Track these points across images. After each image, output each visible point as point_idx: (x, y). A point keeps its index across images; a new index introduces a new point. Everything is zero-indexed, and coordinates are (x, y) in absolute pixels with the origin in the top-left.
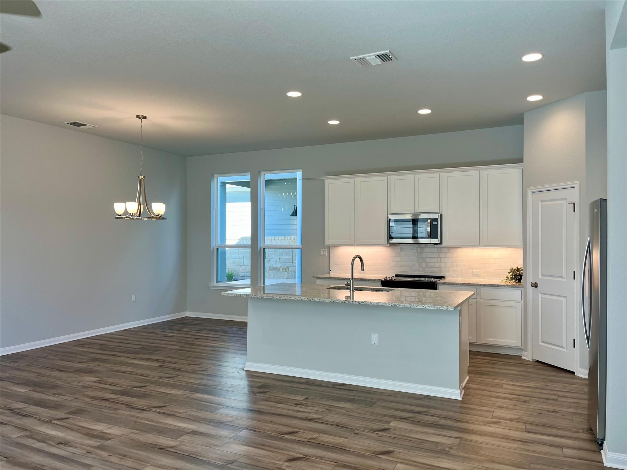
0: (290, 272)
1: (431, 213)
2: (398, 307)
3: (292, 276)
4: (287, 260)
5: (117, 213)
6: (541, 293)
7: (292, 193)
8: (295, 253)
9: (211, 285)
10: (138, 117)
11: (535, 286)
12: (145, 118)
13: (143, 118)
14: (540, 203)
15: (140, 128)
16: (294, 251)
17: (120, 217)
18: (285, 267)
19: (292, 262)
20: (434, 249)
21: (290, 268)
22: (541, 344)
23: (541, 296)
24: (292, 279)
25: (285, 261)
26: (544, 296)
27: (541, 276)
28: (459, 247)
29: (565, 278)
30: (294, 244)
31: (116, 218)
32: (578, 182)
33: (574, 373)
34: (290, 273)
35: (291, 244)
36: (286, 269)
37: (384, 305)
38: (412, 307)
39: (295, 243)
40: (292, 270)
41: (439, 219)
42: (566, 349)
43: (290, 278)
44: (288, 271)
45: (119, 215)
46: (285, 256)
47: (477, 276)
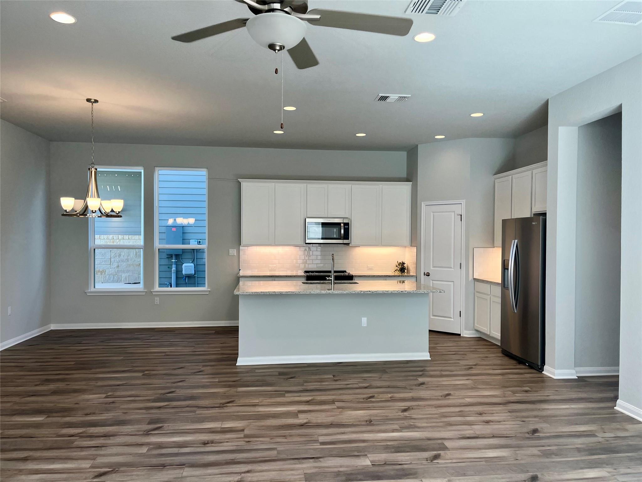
0: (108, 275)
1: (344, 218)
2: (404, 293)
3: (110, 279)
4: (103, 262)
5: (65, 209)
6: (432, 280)
7: (109, 186)
8: (114, 254)
9: (89, 291)
10: (88, 100)
11: (428, 275)
12: (96, 101)
13: (93, 102)
14: (432, 213)
15: (91, 113)
16: (112, 251)
17: (68, 213)
18: (100, 270)
19: (110, 264)
20: (346, 247)
21: (107, 271)
22: (432, 317)
23: (432, 282)
24: (110, 283)
25: (100, 263)
26: (434, 282)
27: (433, 268)
28: (359, 247)
29: (452, 268)
30: (112, 244)
31: (63, 215)
32: (464, 200)
33: (460, 335)
34: (107, 277)
35: (109, 244)
36: (101, 272)
37: (393, 292)
38: (415, 292)
39: (113, 242)
40: (111, 273)
41: (350, 223)
42: (454, 319)
43: (107, 282)
44: (105, 274)
45: (67, 211)
46: (101, 258)
47: (370, 269)
